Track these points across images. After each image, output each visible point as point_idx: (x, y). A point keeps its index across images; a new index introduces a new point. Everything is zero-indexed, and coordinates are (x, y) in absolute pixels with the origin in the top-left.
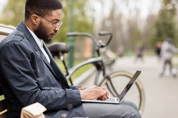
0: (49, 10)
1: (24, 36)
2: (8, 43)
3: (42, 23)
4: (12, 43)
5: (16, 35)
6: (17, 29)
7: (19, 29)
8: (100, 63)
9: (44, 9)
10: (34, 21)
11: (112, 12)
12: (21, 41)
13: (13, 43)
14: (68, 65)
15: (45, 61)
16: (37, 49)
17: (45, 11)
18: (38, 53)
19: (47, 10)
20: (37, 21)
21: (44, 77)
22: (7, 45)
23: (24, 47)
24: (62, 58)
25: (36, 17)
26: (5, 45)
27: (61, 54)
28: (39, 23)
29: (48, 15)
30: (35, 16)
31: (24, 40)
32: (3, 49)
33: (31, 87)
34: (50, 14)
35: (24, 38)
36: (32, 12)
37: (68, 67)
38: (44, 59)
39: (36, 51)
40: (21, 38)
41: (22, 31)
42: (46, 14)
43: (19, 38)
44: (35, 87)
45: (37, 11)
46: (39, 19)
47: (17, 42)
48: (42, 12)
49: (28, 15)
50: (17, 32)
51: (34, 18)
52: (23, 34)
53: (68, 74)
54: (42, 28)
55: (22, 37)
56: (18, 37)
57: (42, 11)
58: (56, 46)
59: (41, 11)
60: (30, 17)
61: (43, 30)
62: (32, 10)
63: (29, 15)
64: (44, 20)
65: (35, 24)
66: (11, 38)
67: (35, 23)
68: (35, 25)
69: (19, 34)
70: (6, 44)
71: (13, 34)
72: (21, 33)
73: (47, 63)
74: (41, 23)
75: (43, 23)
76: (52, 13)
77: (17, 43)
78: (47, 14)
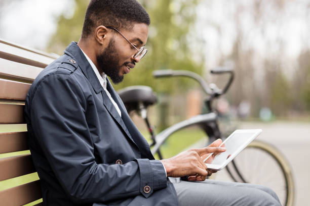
0: (129, 22)
1: (76, 67)
2: (48, 76)
3: (114, 42)
4: (56, 75)
5: (62, 63)
6: (65, 53)
7: (68, 53)
8: (212, 125)
9: (121, 17)
10: (100, 38)
11: (237, 46)
12: (72, 73)
13: (58, 76)
14: (156, 127)
15: (111, 113)
16: (97, 91)
17: (121, 21)
18: (99, 98)
19: (126, 20)
20: (104, 37)
21: (108, 142)
22: (47, 79)
23: (77, 84)
24: (144, 113)
25: (105, 31)
26: (43, 79)
27: (141, 106)
28: (109, 41)
29: (127, 29)
30: (104, 29)
31: (76, 72)
32: (40, 86)
33: (82, 157)
34: (130, 29)
35: (76, 69)
36: (98, 22)
37: (155, 131)
38: (109, 110)
39: (97, 93)
40: (72, 69)
41: (73, 56)
42: (122, 27)
43: (68, 69)
44: (89, 158)
45: (108, 20)
46: (109, 36)
47: (65, 74)
48: (117, 23)
49: (88, 28)
50: (65, 58)
51: (100, 32)
52: (75, 62)
53: (154, 143)
54: (112, 52)
55: (74, 67)
56: (66, 66)
57: (117, 21)
58: (134, 92)
59: (115, 21)
60: (94, 31)
61: (113, 54)
62: (99, 18)
63: (91, 28)
64: (117, 38)
65: (102, 43)
66: (55, 68)
67: (101, 41)
68: (101, 45)
69: (68, 62)
70: (45, 77)
71: (59, 62)
72: (72, 61)
73: (114, 117)
74: (112, 43)
75: (116, 41)
76: (133, 26)
77: (64, 77)
78: (124, 27)
